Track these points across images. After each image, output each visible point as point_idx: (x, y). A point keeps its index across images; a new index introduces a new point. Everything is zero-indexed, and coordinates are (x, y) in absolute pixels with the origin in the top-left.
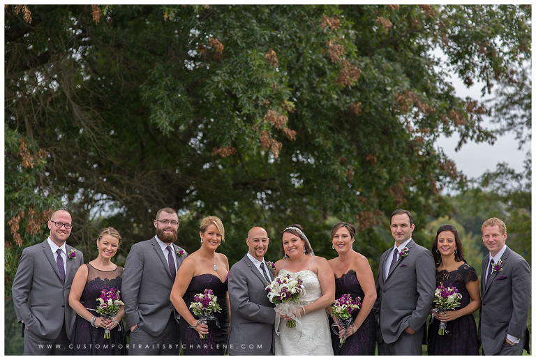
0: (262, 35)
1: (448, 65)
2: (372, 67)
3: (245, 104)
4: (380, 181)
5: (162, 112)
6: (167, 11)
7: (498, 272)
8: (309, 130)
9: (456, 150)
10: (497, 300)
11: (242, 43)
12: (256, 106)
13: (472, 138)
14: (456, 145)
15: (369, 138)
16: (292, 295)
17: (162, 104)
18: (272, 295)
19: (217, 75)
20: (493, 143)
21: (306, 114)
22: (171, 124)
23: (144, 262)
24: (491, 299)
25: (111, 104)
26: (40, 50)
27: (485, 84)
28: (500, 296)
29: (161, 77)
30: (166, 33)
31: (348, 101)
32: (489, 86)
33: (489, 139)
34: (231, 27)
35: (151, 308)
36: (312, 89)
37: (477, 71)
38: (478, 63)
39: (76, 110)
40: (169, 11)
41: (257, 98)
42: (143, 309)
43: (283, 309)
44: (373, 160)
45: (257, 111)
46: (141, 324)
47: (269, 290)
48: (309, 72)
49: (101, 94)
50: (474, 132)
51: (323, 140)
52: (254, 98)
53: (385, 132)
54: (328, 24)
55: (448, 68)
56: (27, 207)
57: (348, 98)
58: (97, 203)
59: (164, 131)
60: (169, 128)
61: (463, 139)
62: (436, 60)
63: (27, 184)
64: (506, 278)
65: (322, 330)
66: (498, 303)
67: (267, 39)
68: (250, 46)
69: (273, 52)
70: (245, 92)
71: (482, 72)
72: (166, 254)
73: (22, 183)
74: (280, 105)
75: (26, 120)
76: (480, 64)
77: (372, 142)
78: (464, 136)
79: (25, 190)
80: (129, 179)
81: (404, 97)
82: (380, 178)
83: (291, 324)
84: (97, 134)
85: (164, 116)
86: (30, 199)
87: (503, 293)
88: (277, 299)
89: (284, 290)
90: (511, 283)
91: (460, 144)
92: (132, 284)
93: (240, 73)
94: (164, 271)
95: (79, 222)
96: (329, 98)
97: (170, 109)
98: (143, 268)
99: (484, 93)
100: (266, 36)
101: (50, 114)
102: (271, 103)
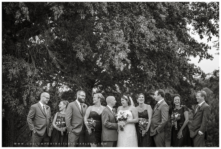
0: (118, 25)
1: (194, 30)
2: (163, 33)
3: (111, 50)
4: (167, 77)
5: (81, 53)
6: (82, 16)
7: (199, 109)
8: (138, 58)
9: (198, 62)
10: (198, 118)
11: (110, 27)
12: (115, 51)
13: (204, 58)
14: (199, 60)
15: (162, 60)
16: (125, 119)
17: (81, 50)
18: (118, 118)
19: (101, 39)
20: (212, 60)
21: (137, 52)
22: (84, 57)
23: (73, 109)
24: (196, 118)
25: (63, 51)
26: (37, 30)
27: (208, 37)
28: (199, 117)
29: (81, 40)
30: (83, 23)
31: (153, 47)
32: (210, 38)
33: (211, 58)
34: (106, 21)
35: (76, 125)
36: (140, 42)
37: (205, 33)
38: (205, 29)
39: (50, 53)
40: (83, 15)
41: (116, 48)
42: (73, 126)
43: (121, 123)
44: (164, 69)
45: (115, 53)
46: (73, 131)
47: (117, 116)
48: (138, 36)
49: (59, 47)
50: (205, 55)
51: (144, 62)
52: (115, 48)
53: (169, 57)
54: (141, 19)
55: (194, 31)
56: (30, 90)
57: (153, 46)
58: (61, 87)
59: (81, 60)
60: (83, 59)
61: (201, 58)
62: (189, 29)
63: (30, 82)
64: (201, 111)
65: (132, 131)
66: (198, 119)
67: (120, 26)
68: (113, 28)
69: (122, 31)
70: (111, 46)
71: (207, 33)
72: (80, 106)
73: (28, 82)
74: (124, 50)
75: (32, 57)
76: (207, 30)
77: (163, 62)
78: (201, 57)
79: (30, 84)
80: (71, 78)
81: (175, 45)
82: (166, 75)
83: (122, 129)
84: (58, 61)
85: (82, 54)
86: (31, 88)
87: (200, 116)
88: (120, 120)
89: (123, 116)
90: (203, 113)
91: (200, 60)
92: (69, 117)
93: (110, 39)
94: (80, 113)
95: (52, 95)
96: (146, 46)
97: (84, 52)
98: (72, 112)
99: (208, 41)
100: (119, 25)
101: (40, 54)
102: (121, 50)
